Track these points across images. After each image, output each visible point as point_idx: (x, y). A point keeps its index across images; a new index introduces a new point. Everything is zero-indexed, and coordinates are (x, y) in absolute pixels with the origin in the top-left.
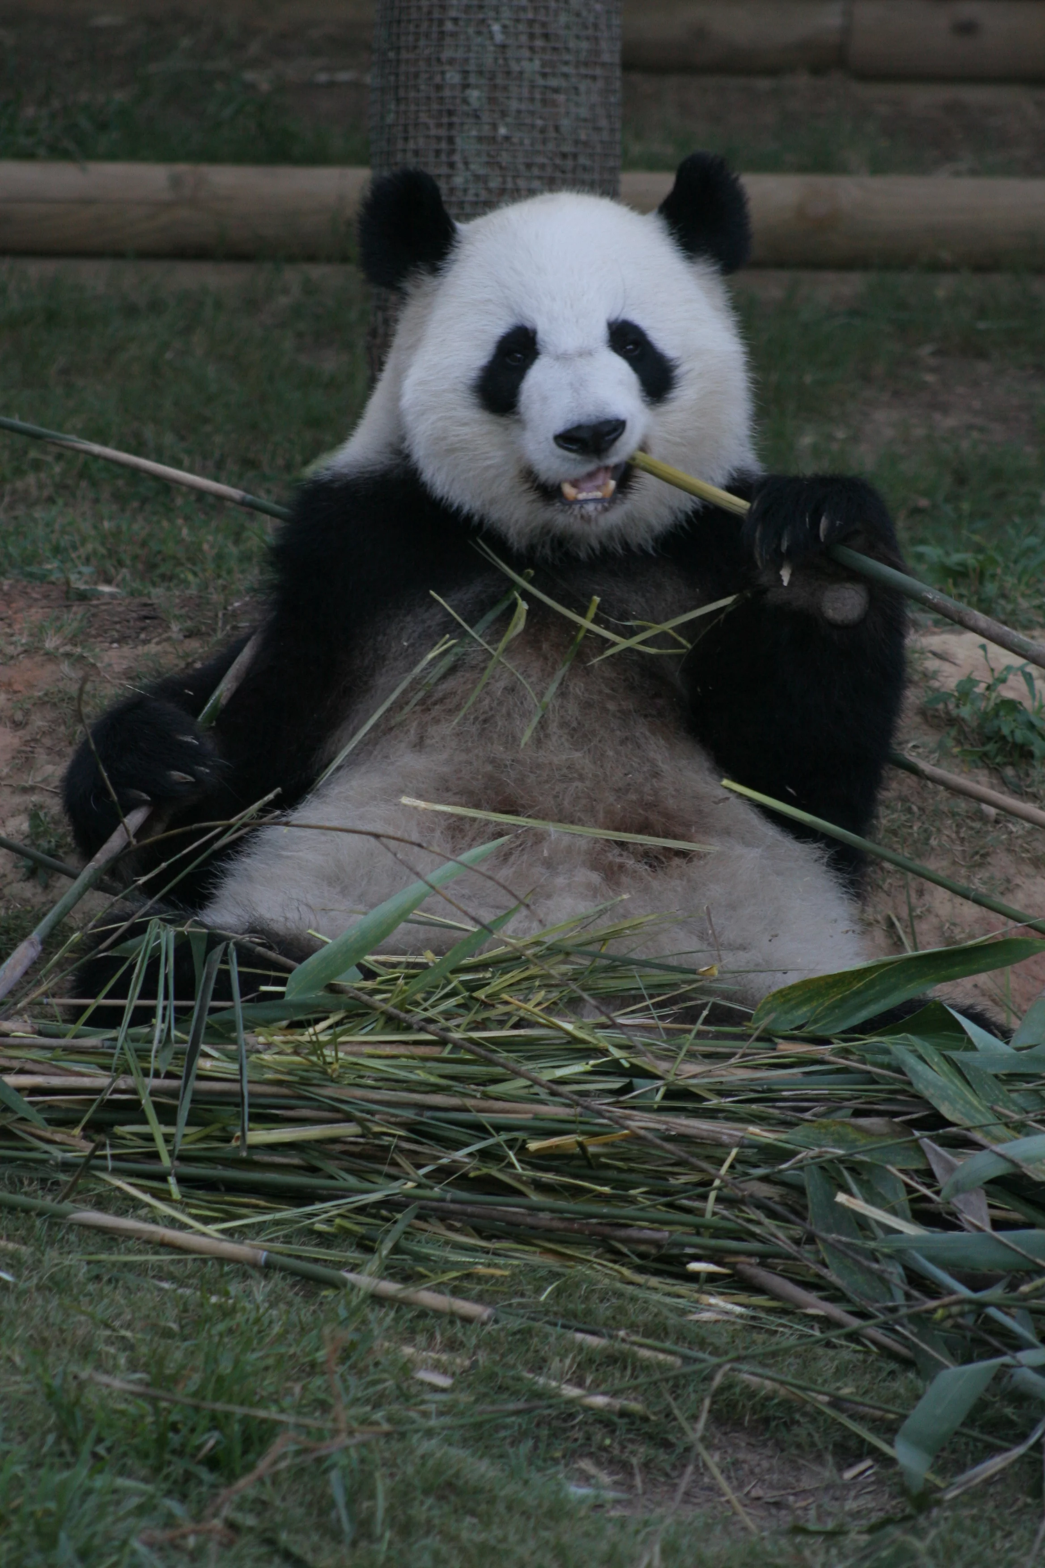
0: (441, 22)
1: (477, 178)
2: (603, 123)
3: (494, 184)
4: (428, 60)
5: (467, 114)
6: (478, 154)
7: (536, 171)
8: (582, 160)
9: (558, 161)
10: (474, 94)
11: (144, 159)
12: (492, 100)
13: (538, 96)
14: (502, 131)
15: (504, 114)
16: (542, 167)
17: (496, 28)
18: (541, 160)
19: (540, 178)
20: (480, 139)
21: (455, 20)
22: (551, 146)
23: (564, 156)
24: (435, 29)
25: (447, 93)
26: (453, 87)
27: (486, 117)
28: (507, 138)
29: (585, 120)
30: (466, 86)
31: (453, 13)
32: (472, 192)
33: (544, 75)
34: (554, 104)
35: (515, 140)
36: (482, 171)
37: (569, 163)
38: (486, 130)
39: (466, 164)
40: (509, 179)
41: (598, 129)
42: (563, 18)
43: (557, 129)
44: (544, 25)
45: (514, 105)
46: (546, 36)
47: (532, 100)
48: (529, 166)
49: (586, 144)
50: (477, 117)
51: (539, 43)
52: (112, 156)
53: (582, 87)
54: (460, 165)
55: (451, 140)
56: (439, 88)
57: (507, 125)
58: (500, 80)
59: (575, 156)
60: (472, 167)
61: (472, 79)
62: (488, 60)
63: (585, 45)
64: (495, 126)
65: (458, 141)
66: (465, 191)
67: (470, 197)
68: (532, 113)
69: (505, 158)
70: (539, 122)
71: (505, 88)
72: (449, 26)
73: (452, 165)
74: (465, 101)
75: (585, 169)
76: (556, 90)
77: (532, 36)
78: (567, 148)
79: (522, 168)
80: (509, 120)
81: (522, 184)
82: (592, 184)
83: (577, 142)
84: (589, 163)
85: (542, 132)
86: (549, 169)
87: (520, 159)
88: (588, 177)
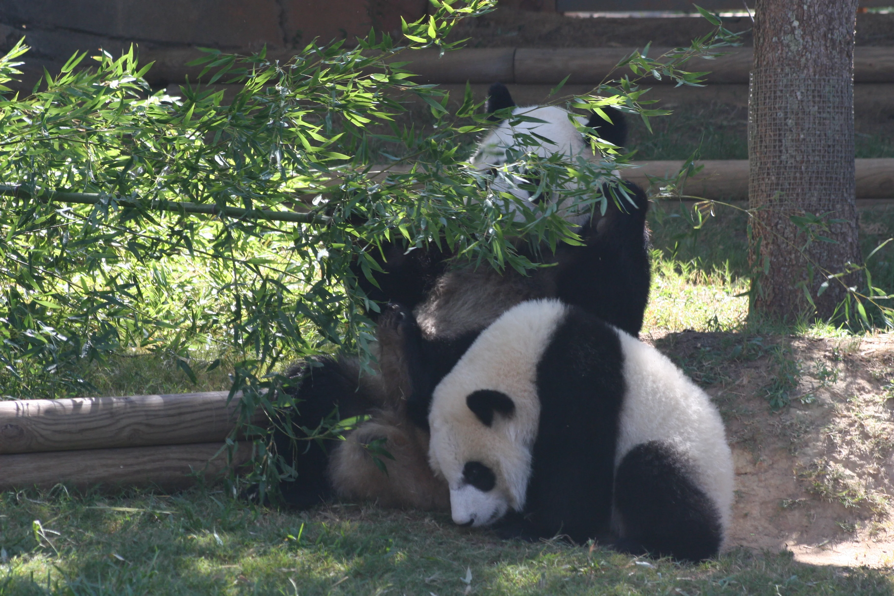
0: (775, 92)
1: (792, 156)
2: (846, 132)
4: (770, 109)
5: (786, 130)
6: (792, 146)
7: (817, 153)
8: (837, 148)
9: (826, 148)
10: (789, 122)
11: (672, 159)
12: (796, 124)
13: (817, 122)
14: (802, 136)
15: (802, 130)
16: (820, 151)
17: (798, 94)
18: (819, 148)
19: (819, 156)
20: (792, 140)
21: (781, 91)
22: (823, 142)
23: (829, 146)
24: (773, 95)
25: (778, 122)
26: (780, 119)
27: (795, 131)
28: (804, 139)
29: (838, 131)
30: (785, 119)
31: (780, 88)
33: (820, 113)
34: (824, 124)
35: (808, 140)
36: (794, 154)
37: (831, 149)
38: (795, 136)
39: (787, 151)
40: (805, 157)
41: (844, 135)
42: (827, 89)
43: (825, 135)
44: (819, 92)
45: (807, 126)
46: (820, 96)
47: (815, 123)
48: (813, 151)
49: (838, 141)
50: (791, 131)
51: (817, 99)
52: (660, 158)
53: (837, 117)
54: (784, 151)
55: (780, 141)
56: (774, 119)
57: (804, 134)
58: (800, 115)
59: (834, 146)
61: (789, 116)
62: (795, 107)
63: (837, 100)
64: (799, 135)
65: (783, 141)
67: (789, 164)
68: (815, 129)
69: (803, 148)
70: (818, 132)
71: (803, 119)
72: (779, 94)
73: (781, 151)
74: (786, 124)
75: (838, 151)
76: (825, 119)
77: (814, 97)
78: (830, 143)
79: (811, 152)
80: (805, 131)
81: (811, 158)
82: (842, 157)
83: (834, 140)
84: (840, 149)
85: (819, 136)
86: (822, 152)
87: (810, 149)
88: (840, 155)
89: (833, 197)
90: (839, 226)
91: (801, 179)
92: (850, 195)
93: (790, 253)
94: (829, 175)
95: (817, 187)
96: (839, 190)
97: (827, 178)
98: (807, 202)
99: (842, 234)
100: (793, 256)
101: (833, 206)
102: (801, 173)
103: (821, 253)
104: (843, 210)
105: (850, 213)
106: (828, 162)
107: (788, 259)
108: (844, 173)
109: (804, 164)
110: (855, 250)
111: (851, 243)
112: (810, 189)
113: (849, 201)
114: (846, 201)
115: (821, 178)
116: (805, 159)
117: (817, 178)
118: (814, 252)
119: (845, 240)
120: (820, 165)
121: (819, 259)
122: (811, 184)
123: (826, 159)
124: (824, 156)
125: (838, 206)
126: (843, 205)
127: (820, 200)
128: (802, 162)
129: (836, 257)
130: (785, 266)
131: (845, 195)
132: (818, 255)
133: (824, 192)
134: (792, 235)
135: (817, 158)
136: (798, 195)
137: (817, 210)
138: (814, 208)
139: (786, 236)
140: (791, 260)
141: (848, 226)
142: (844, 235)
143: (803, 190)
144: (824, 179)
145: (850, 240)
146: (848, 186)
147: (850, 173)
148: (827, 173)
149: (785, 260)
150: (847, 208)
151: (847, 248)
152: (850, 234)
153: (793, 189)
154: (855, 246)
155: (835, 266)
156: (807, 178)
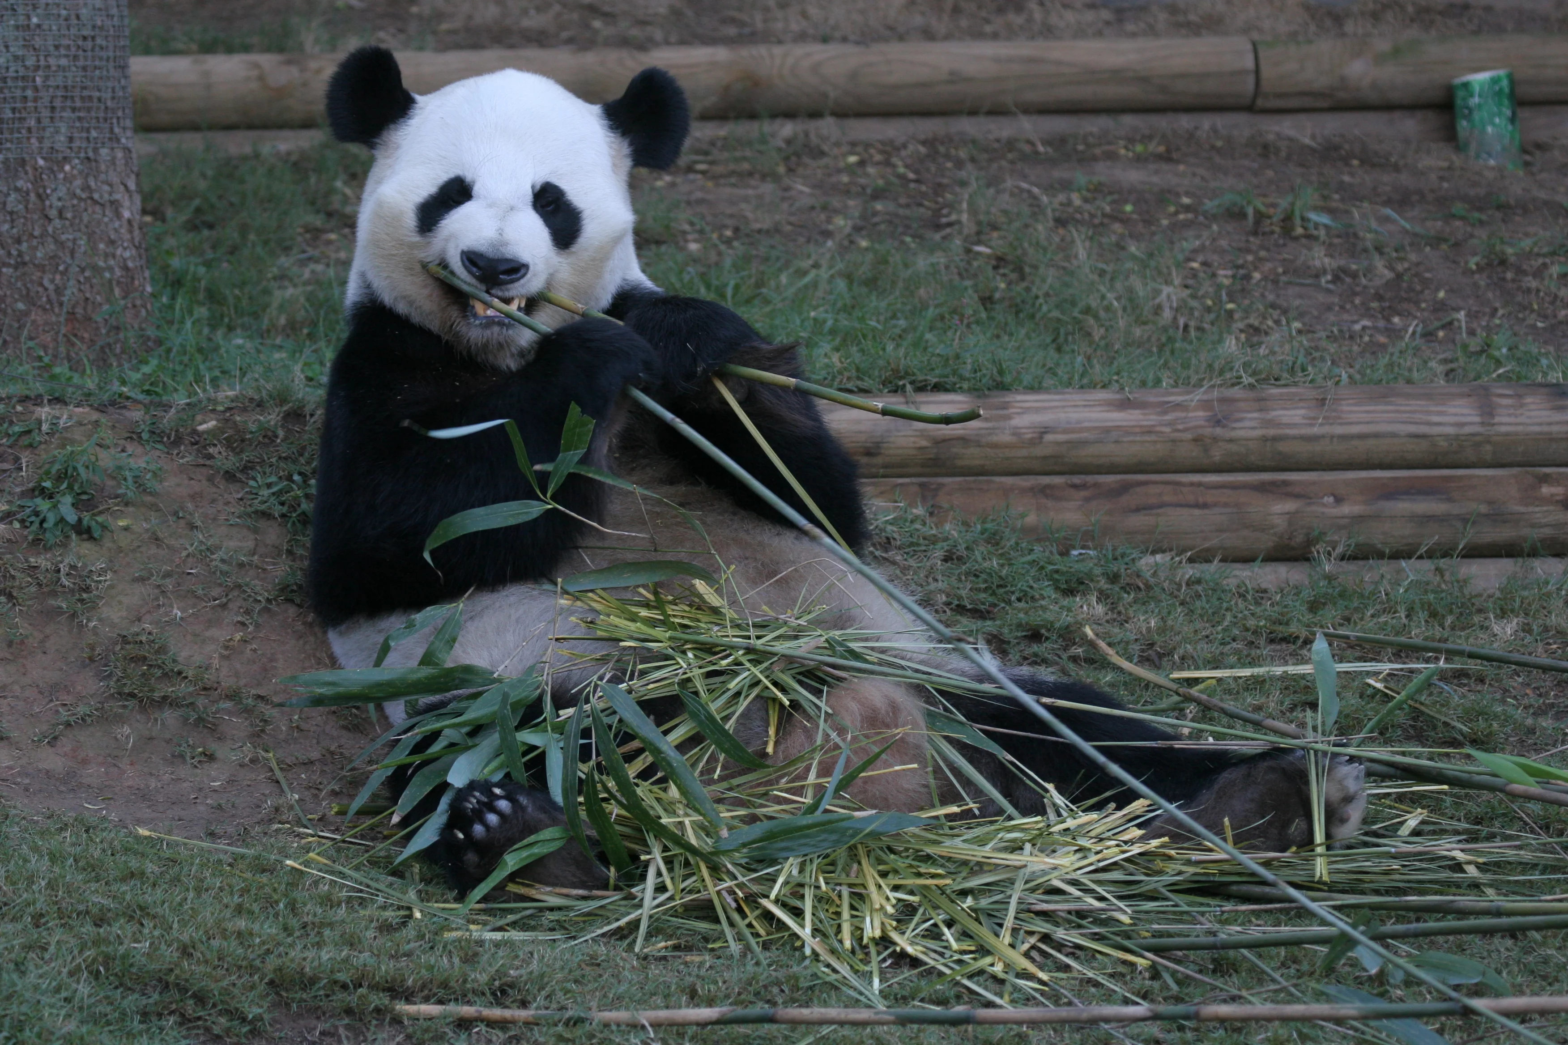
1: (16, 58)
2: (114, 11)
3: (30, 62)
5: (5, 8)
6: (16, 39)
7: (63, 51)
8: (99, 41)
9: (80, 43)
14: (35, 20)
16: (68, 47)
18: (65, 42)
19: (67, 56)
20: (17, 27)
22: (73, 31)
23: (85, 38)
27: (20, 10)
28: (39, 26)
29: (100, 9)
32: (12, 69)
35: (45, 27)
36: (20, 53)
37: (89, 44)
38: (22, 20)
40: (42, 58)
41: (110, 17)
43: (78, 17)
48: (57, 47)
49: (101, 28)
50: (14, 10)
54: (2, 49)
57: (38, 16)
59: (93, 38)
60: (12, 49)
64: (29, 17)
66: (7, 68)
67: (11, 74)
68: (58, 5)
69: (38, 42)
70: (64, 13)
75: (102, 48)
79: (52, 49)
80: (39, 11)
81: (52, 61)
82: (108, 59)
83: (94, 27)
84: (104, 43)
85: (66, 20)
86: (73, 49)
87: (50, 42)
88: (104, 54)
89: (94, 134)
90: (106, 188)
91: (35, 100)
92: (124, 129)
93: (19, 241)
94: (86, 93)
95: (64, 114)
96: (106, 120)
97: (82, 98)
98: (47, 144)
99: (112, 203)
100: (24, 246)
101: (96, 150)
102: (36, 89)
103: (75, 240)
104: (113, 161)
105: (126, 164)
106: (84, 68)
107: (14, 253)
108: (113, 89)
109: (40, 73)
110: (137, 232)
111: (129, 222)
112: (52, 118)
113: (123, 140)
114: (118, 140)
115: (72, 97)
116: (42, 63)
117: (65, 98)
118: (63, 237)
119: (118, 215)
120: (69, 75)
121: (72, 253)
122: (53, 108)
123: (81, 63)
124: (76, 57)
125: (104, 152)
126: (112, 149)
127: (71, 139)
128: (37, 68)
129: (102, 246)
130: (8, 265)
131: (117, 130)
132: (70, 244)
133: (78, 124)
134: (21, 207)
135: (64, 62)
136: (29, 130)
137: (66, 159)
138: (60, 156)
139: (9, 208)
140: (20, 255)
141: (122, 188)
142: (115, 205)
143: (39, 121)
144: (77, 99)
145: (127, 214)
146: (120, 114)
147: (124, 88)
148: (84, 88)
149: (9, 254)
150: (120, 154)
151: (123, 231)
152: (127, 203)
153: (22, 119)
154: (136, 226)
155: (101, 264)
156: (46, 100)
